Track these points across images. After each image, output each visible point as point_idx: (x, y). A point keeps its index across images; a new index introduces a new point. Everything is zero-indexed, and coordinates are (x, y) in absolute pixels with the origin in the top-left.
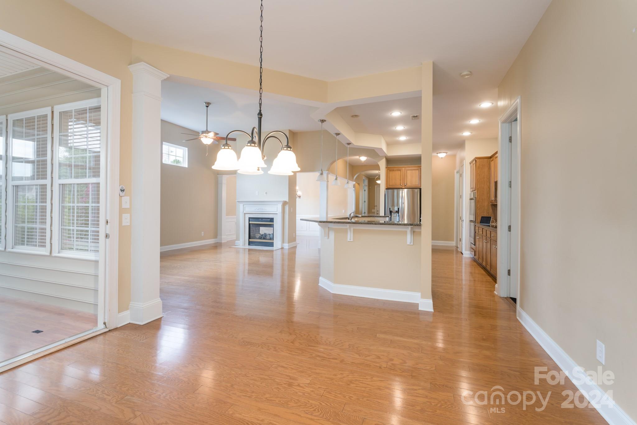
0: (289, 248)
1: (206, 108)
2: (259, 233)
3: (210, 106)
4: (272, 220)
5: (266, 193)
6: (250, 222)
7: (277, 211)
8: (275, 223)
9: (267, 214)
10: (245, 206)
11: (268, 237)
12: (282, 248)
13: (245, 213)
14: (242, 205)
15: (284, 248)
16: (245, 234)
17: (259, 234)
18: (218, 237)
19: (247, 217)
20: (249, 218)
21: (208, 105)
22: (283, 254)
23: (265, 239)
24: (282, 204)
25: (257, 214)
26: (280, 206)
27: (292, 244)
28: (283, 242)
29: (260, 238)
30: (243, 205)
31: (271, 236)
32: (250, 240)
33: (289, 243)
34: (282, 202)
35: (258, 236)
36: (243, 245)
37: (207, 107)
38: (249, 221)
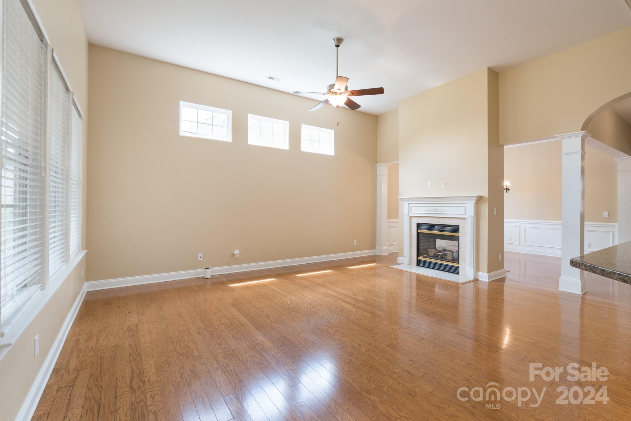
0: (489, 282)
1: (336, 48)
2: (435, 248)
3: (341, 46)
4: (456, 229)
5: (445, 184)
6: (419, 231)
7: (465, 214)
8: (461, 234)
9: (448, 219)
10: (411, 205)
11: (449, 257)
12: (476, 280)
13: (411, 216)
14: (407, 204)
15: (480, 279)
16: (411, 247)
17: (433, 250)
18: (377, 247)
19: (415, 221)
20: (418, 224)
21: (339, 42)
22: (477, 292)
23: (444, 259)
24: (475, 202)
25: (429, 219)
26: (470, 206)
27: (497, 275)
28: (477, 269)
29: (436, 257)
30: (409, 204)
31: (455, 255)
32: (420, 258)
33: (489, 271)
34: (476, 199)
35: (432, 252)
36: (408, 265)
37: (338, 46)
38: (418, 229)
